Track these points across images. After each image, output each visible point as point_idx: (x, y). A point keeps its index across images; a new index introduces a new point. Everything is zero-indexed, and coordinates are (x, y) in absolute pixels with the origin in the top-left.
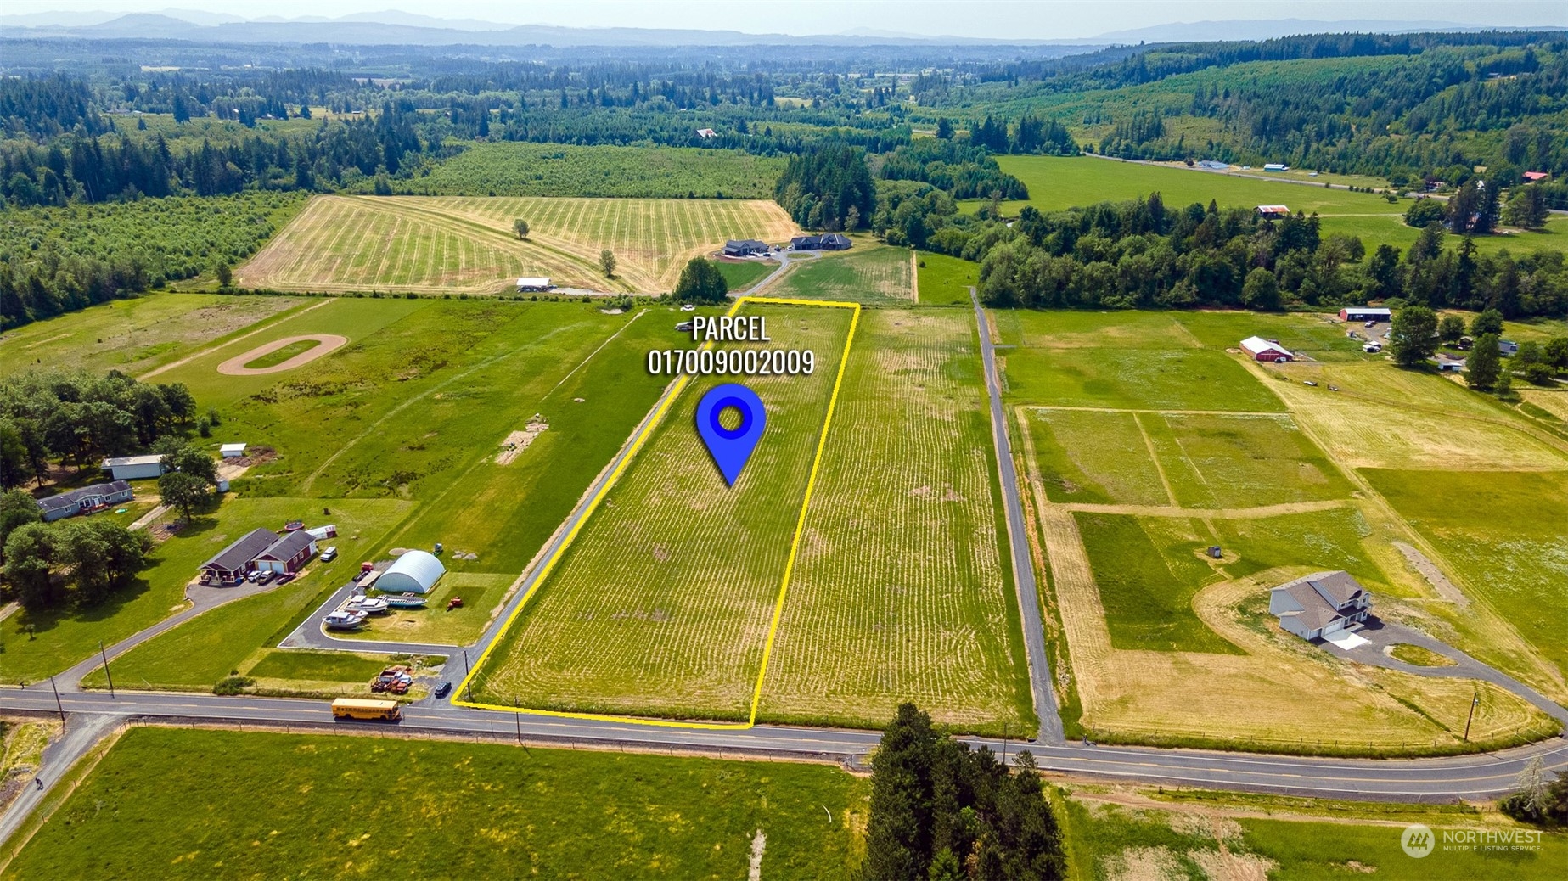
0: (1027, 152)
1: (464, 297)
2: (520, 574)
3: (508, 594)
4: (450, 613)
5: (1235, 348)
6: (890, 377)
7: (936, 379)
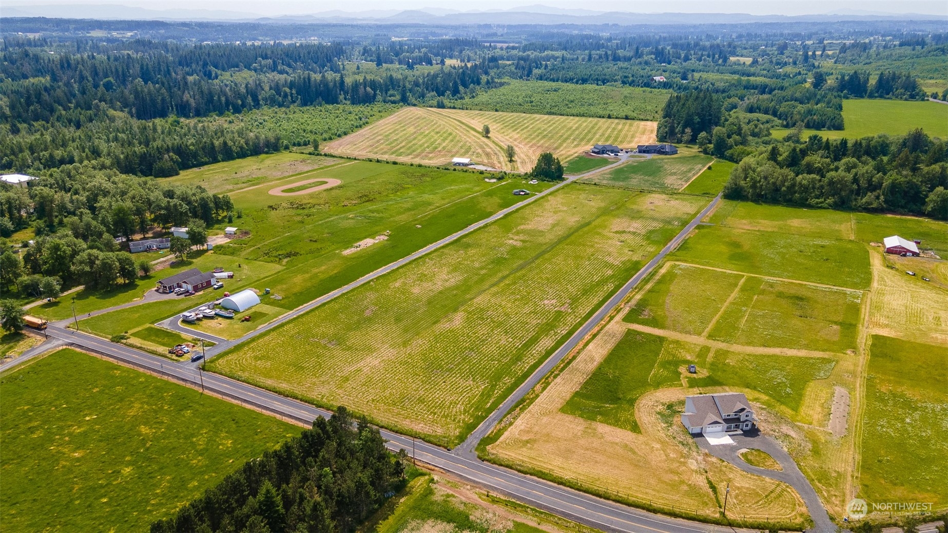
0: (881, 97)
1: (420, 166)
2: (291, 310)
3: (275, 319)
4: (240, 323)
5: (877, 242)
6: (609, 234)
7: (637, 238)
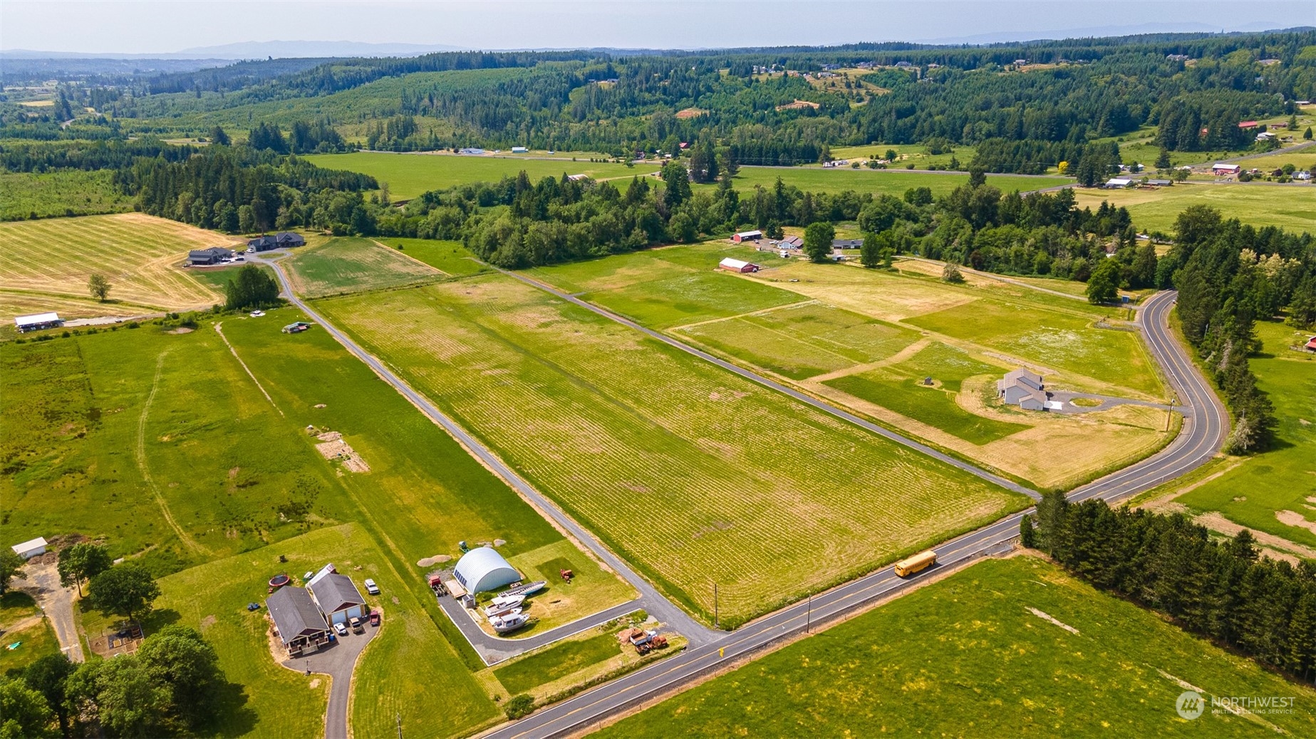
0: (307, 152)
2: (565, 538)
3: (589, 554)
4: (573, 584)
5: (719, 268)
6: (541, 330)
7: (576, 325)
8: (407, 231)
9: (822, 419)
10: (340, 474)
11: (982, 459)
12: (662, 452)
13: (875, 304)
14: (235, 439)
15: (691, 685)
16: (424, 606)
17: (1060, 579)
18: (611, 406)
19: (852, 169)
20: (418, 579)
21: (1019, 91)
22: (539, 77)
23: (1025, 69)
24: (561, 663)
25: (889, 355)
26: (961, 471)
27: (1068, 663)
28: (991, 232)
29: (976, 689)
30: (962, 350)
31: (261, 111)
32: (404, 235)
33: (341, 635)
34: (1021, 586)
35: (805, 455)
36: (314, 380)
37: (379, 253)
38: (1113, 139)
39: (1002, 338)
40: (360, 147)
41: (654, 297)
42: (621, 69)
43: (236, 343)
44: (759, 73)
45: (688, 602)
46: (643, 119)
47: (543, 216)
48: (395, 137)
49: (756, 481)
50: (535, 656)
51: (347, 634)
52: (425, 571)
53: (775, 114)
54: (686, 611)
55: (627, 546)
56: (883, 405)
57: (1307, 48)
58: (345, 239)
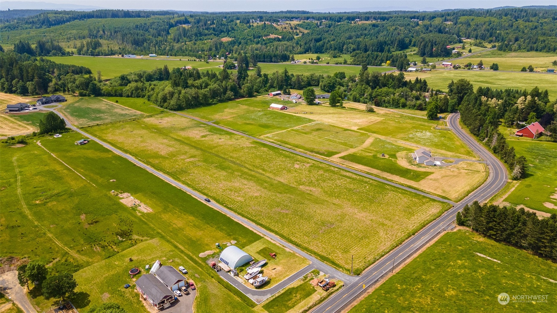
0: (46, 55)
2: (263, 238)
3: (278, 244)
4: (277, 260)
5: (269, 108)
6: (204, 139)
7: (219, 136)
8: (118, 94)
9: (348, 174)
10: (139, 214)
11: (421, 188)
12: (286, 193)
13: (343, 122)
14: (76, 200)
15: (355, 303)
16: (212, 277)
17: (481, 239)
18: (253, 173)
19: (303, 64)
20: (203, 264)
21: (361, 32)
22: (154, 23)
23: (360, 23)
24: (292, 299)
25: (360, 144)
26: (416, 194)
27: (504, 276)
28: (380, 90)
29: (475, 292)
30: (389, 141)
31: (13, 35)
32: (116, 96)
33: (179, 296)
34: (467, 243)
35: (349, 191)
36: (104, 168)
37: (107, 104)
38: (401, 52)
39: (402, 135)
40: (73, 53)
41: (248, 122)
42: (190, 20)
43: (53, 151)
44: (253, 22)
45: (333, 263)
46: (206, 42)
47: (186, 86)
48: (91, 49)
49: (334, 204)
50: (278, 297)
51: (182, 296)
52: (205, 259)
53: (264, 40)
54: (335, 268)
55: (293, 239)
56: (370, 167)
57: (462, 17)
58: (87, 98)
